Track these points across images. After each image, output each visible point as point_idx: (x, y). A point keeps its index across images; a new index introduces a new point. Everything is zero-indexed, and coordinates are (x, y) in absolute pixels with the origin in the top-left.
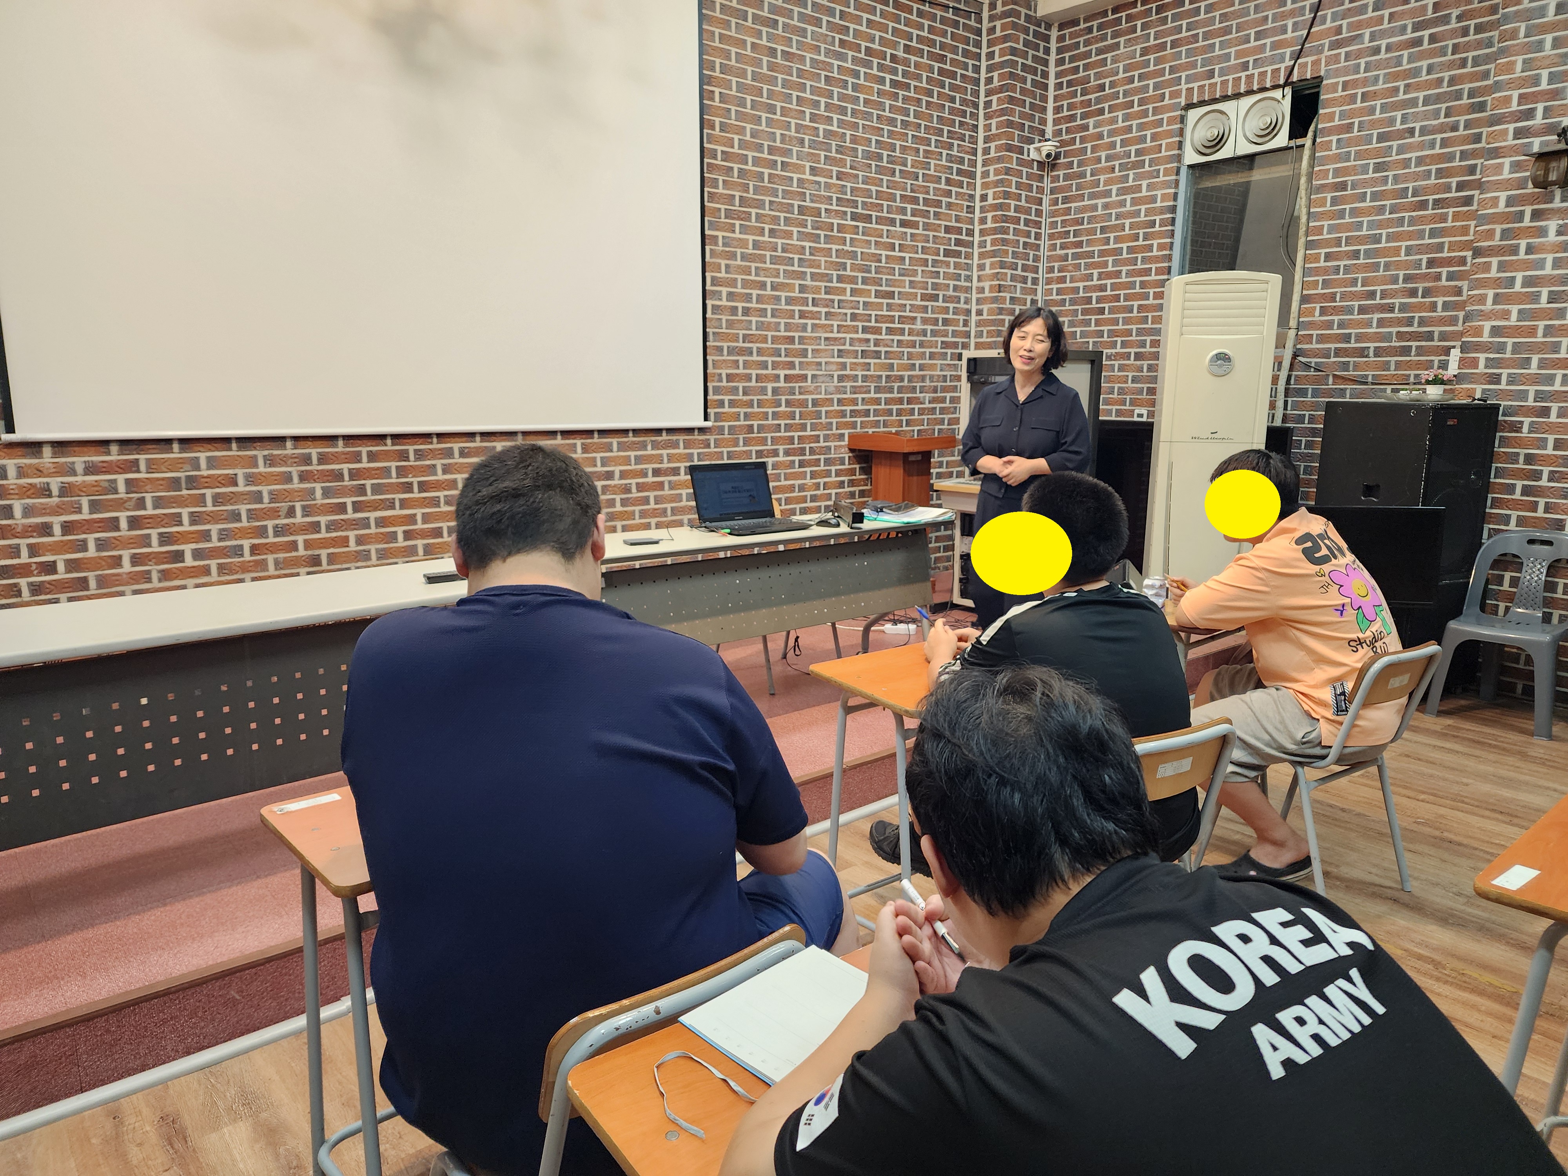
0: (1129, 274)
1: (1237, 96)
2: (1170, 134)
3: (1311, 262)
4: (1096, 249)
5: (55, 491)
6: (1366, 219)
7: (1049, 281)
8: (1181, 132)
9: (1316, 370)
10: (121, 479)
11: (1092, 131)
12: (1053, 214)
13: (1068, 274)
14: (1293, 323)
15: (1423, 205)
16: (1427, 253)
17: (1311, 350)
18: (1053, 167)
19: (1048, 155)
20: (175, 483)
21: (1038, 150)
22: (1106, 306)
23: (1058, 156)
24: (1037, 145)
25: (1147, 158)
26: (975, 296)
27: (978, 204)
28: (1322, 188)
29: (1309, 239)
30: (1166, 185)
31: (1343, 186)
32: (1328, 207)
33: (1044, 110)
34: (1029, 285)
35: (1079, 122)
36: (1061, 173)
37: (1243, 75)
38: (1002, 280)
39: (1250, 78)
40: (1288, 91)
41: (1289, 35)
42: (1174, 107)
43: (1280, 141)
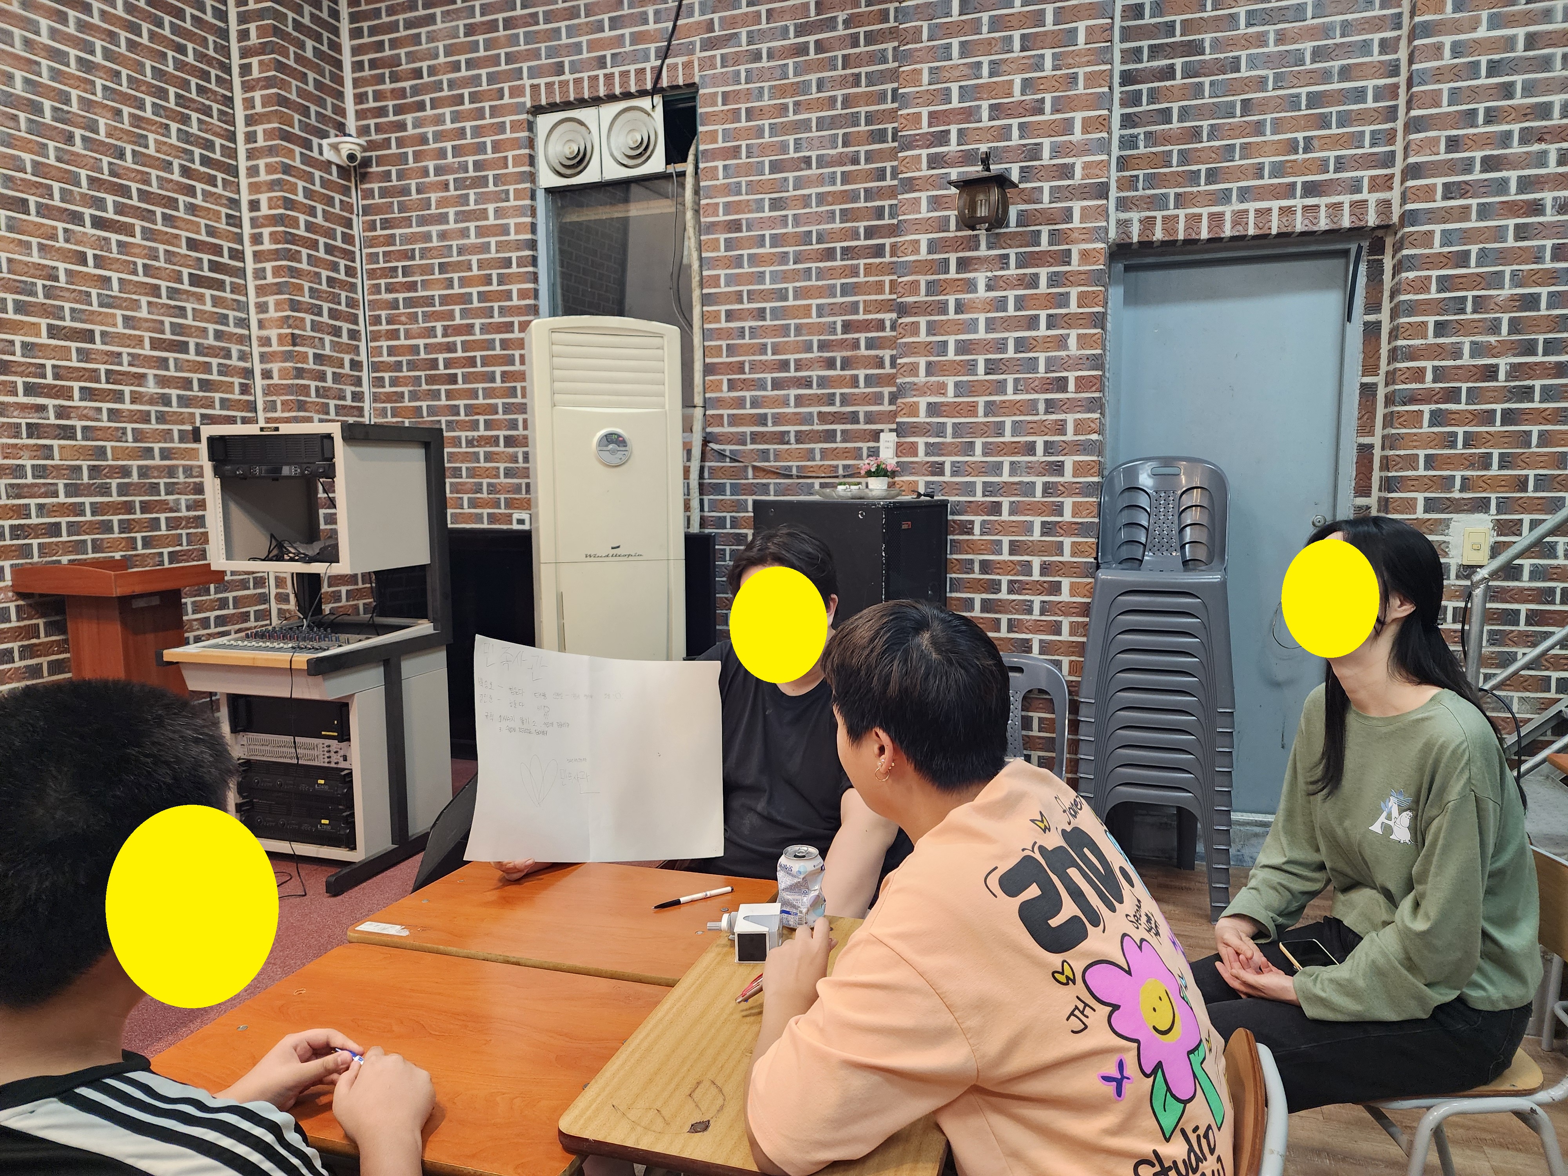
0: (484, 329)
1: (596, 101)
2: (515, 144)
3: (710, 322)
4: (436, 293)
6: (768, 269)
7: (375, 337)
8: (531, 143)
9: (733, 460)
11: (411, 131)
12: (371, 242)
13: (402, 327)
14: (698, 400)
15: (829, 254)
16: (841, 315)
17: (723, 434)
18: (364, 177)
19: (351, 157)
21: (335, 147)
22: (459, 372)
23: (366, 162)
24: (333, 140)
25: (490, 174)
26: (256, 350)
27: (246, 215)
28: (712, 227)
29: (705, 291)
30: (519, 211)
31: (735, 226)
32: (722, 253)
33: (340, 96)
34: (345, 339)
35: (392, 118)
36: (375, 186)
37: (601, 73)
38: (297, 327)
39: (609, 77)
40: (658, 100)
41: (651, 26)
42: (518, 108)
43: (657, 163)
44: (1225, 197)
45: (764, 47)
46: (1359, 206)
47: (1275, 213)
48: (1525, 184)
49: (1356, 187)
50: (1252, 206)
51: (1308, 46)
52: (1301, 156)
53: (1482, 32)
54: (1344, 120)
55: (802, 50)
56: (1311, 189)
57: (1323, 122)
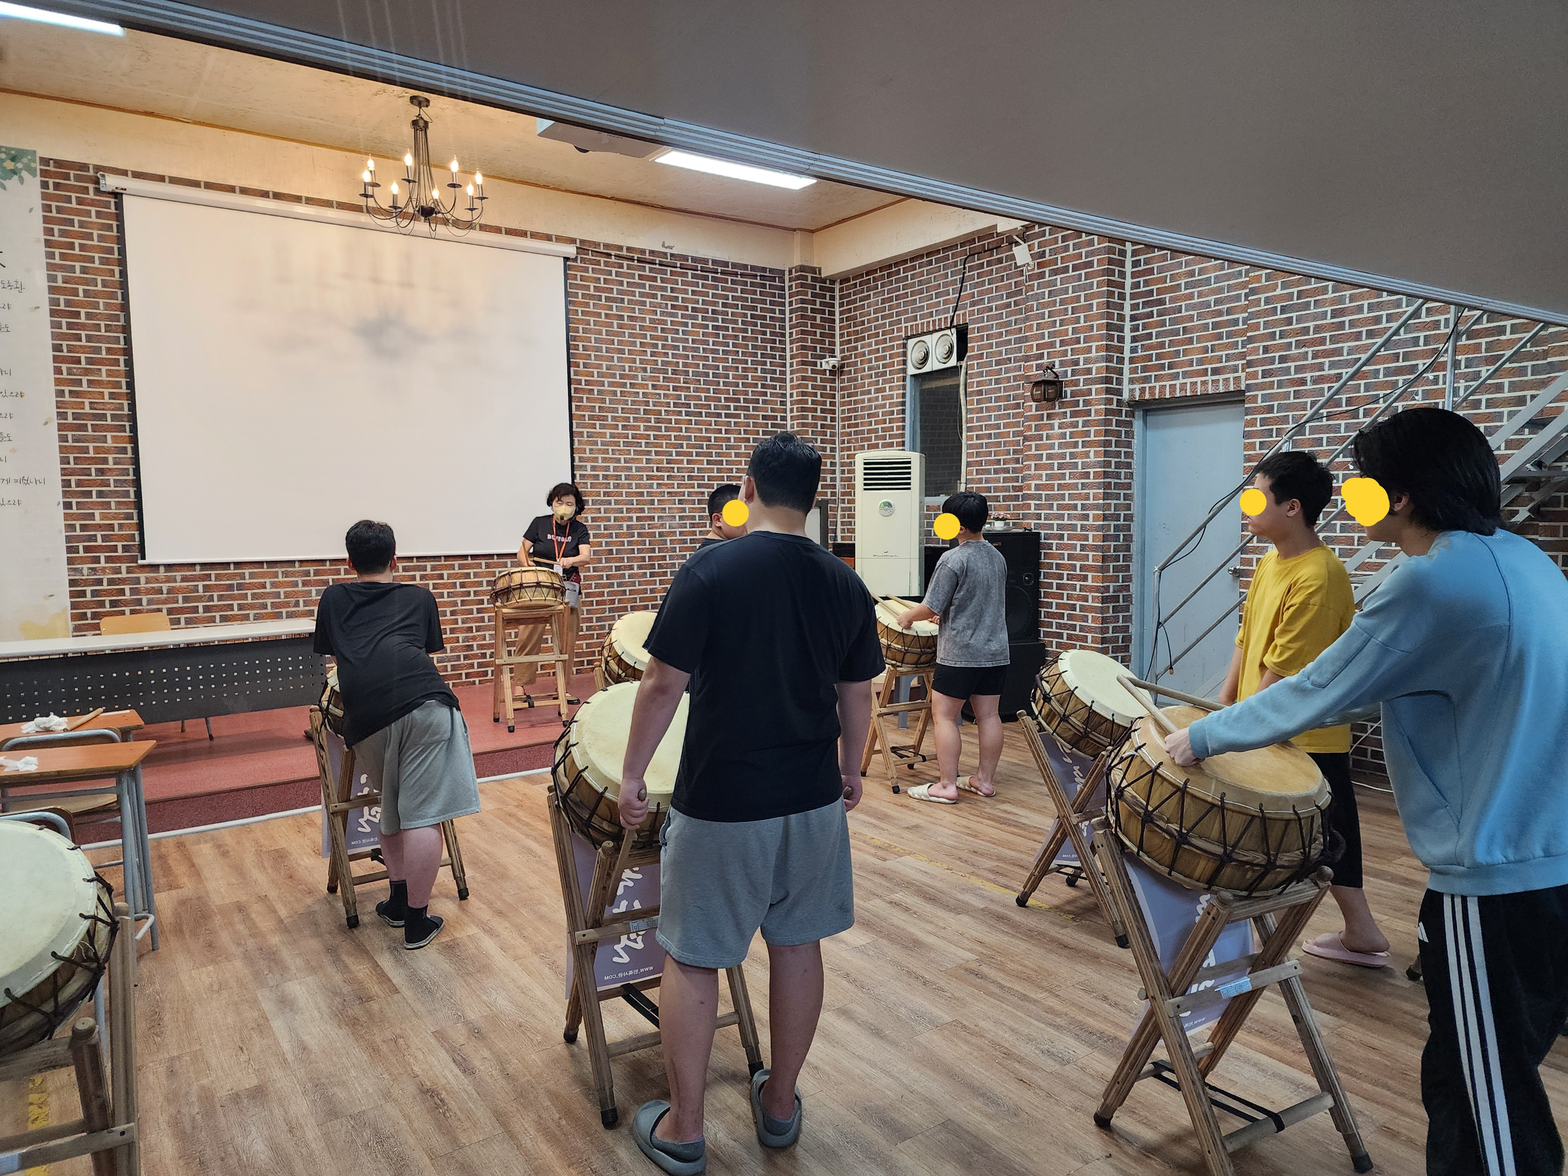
1: (930, 332)
2: (898, 355)
5: (165, 591)
7: (842, 450)
8: (905, 354)
10: (200, 584)
11: (860, 350)
12: (843, 404)
14: (964, 479)
18: (842, 373)
19: (834, 366)
20: (230, 587)
21: (829, 363)
23: (842, 366)
24: (827, 359)
25: (888, 370)
27: (788, 401)
28: (972, 393)
29: (968, 425)
30: (899, 387)
31: (981, 393)
32: (975, 406)
33: (833, 336)
35: (853, 344)
36: (845, 377)
37: (931, 319)
39: (934, 321)
40: (954, 330)
41: (951, 296)
42: (898, 338)
43: (953, 362)
44: (1176, 376)
45: (994, 304)
46: (1237, 379)
47: (1199, 384)
48: (1298, 369)
49: (1235, 369)
50: (1188, 381)
51: (1212, 298)
52: (1210, 355)
53: (1278, 292)
54: (1229, 335)
55: (1008, 305)
56: (1215, 371)
57: (1219, 337)
